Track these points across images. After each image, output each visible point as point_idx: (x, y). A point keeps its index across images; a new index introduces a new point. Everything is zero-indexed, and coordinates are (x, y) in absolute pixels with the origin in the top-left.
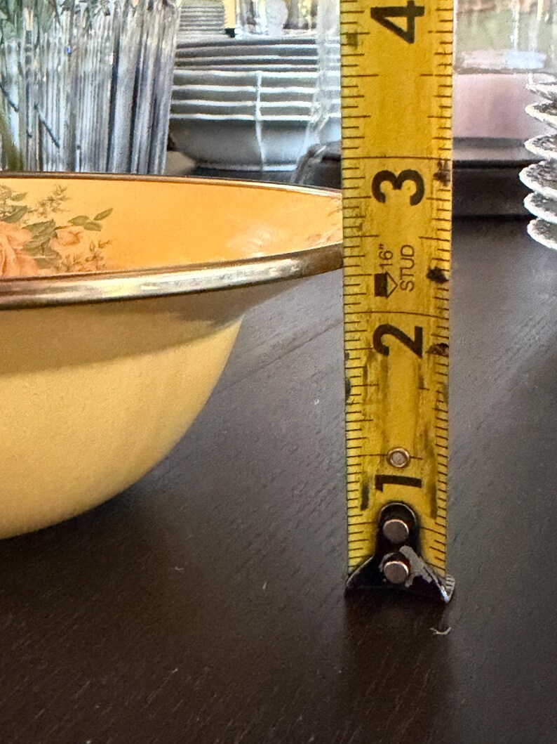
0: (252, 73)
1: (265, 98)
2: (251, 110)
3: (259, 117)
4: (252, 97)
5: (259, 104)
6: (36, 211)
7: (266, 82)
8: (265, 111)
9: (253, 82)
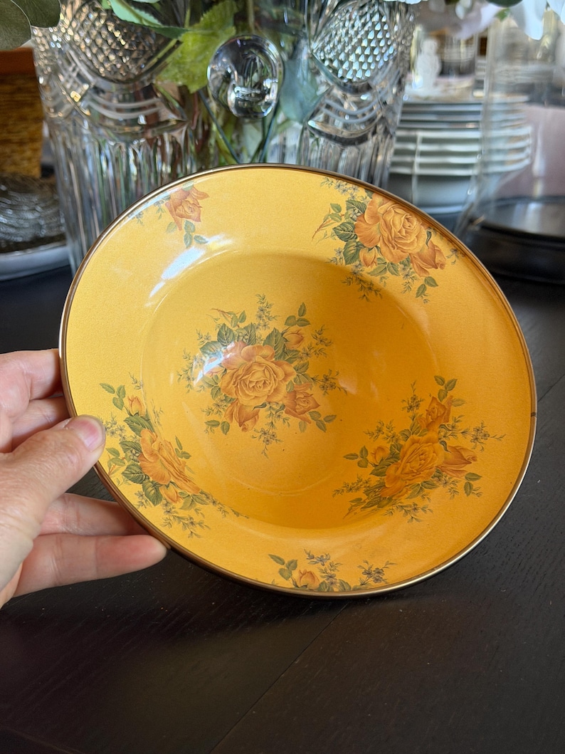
0: (412, 133)
1: (423, 154)
2: (411, 165)
3: (417, 171)
4: (412, 153)
5: (418, 160)
6: (121, 435)
7: (426, 141)
8: (422, 166)
9: (413, 140)
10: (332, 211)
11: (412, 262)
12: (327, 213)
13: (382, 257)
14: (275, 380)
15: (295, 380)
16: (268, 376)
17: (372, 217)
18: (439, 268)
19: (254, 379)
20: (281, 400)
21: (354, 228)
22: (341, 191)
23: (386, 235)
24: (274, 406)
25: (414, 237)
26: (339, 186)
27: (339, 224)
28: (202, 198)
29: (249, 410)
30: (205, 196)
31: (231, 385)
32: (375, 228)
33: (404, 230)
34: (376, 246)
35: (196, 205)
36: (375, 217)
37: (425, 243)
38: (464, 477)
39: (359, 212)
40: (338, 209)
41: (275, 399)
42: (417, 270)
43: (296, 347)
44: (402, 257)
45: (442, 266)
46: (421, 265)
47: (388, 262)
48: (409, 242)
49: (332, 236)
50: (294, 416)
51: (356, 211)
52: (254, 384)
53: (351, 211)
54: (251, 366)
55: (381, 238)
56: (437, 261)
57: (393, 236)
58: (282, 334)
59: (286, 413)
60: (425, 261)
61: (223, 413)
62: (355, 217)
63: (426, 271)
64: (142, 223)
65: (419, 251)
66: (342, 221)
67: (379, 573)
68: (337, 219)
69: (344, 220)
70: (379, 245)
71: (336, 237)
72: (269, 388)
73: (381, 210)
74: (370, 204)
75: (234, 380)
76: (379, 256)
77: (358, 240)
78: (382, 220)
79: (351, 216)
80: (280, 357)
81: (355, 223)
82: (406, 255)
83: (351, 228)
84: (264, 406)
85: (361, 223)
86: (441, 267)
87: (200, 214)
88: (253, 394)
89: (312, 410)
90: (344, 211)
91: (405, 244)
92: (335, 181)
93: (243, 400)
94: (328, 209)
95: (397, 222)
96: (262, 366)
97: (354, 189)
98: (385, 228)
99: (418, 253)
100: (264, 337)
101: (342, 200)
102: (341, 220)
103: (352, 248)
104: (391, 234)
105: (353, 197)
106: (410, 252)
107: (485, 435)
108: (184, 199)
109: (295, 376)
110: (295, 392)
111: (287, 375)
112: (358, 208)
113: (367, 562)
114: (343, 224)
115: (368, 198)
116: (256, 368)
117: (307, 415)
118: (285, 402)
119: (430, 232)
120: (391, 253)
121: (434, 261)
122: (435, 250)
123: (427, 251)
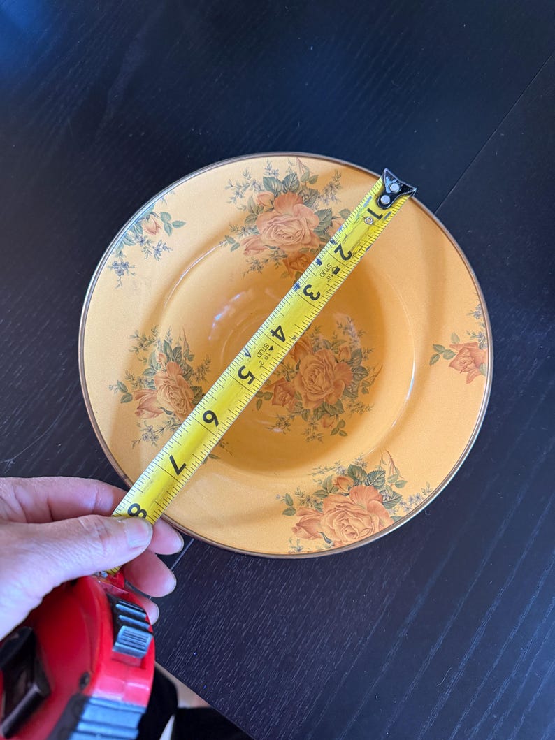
10: (400, 479)
11: (316, 511)
12: (401, 474)
13: (337, 492)
14: (310, 390)
15: (301, 403)
16: (316, 387)
17: (375, 507)
18: (295, 526)
19: (319, 376)
20: (293, 382)
21: (375, 488)
22: (413, 497)
23: (353, 508)
24: (292, 374)
25: (335, 528)
26: (418, 498)
27: (386, 478)
28: (468, 377)
29: (301, 356)
30: (469, 380)
31: (325, 358)
32: (364, 504)
33: (347, 524)
34: (348, 494)
35: (464, 369)
36: (373, 510)
37: (324, 532)
38: (132, 394)
39: (386, 499)
40: (399, 485)
41: (297, 379)
42: (307, 510)
43: (322, 419)
44: (326, 507)
45: (295, 530)
46: (308, 516)
47: (330, 494)
48: (334, 521)
49: (380, 467)
50: (277, 382)
51: (388, 498)
52: (316, 373)
53: (390, 493)
54: (330, 382)
55: (353, 503)
56: (302, 529)
57: (348, 513)
58: (337, 415)
59: (283, 378)
60: (310, 521)
61: (310, 338)
62: (384, 494)
63: (301, 515)
64: (470, 314)
65: (321, 523)
66: (386, 482)
67: (120, 272)
68: (392, 479)
69: (387, 483)
70: (348, 497)
71: (377, 470)
72: (307, 381)
73: (376, 519)
74: (386, 513)
75: (328, 363)
76: (339, 491)
77: (363, 484)
78: (367, 513)
79: (387, 492)
80: (323, 407)
81: (379, 491)
82: (325, 511)
83: (376, 484)
84: (298, 368)
85: (377, 495)
86: (295, 528)
87: (455, 368)
88: (310, 367)
89: (273, 397)
90: (394, 488)
91: (334, 516)
92: (425, 497)
93: (310, 358)
94: (403, 476)
95: (357, 524)
96: (325, 389)
97: (408, 509)
98: (359, 511)
99: (320, 521)
100: (343, 402)
101: (404, 493)
102: (389, 482)
103: (360, 476)
104: (350, 512)
105: (402, 503)
106: (325, 516)
107: (146, 437)
108: (474, 361)
109: (303, 406)
110: (293, 396)
111: (308, 400)
112: (390, 501)
113: (133, 274)
114: (384, 480)
115: (394, 515)
116: (327, 384)
117: (272, 391)
118: (290, 385)
119: (330, 543)
120: (335, 501)
121: (303, 527)
122: (312, 535)
123: (316, 528)
